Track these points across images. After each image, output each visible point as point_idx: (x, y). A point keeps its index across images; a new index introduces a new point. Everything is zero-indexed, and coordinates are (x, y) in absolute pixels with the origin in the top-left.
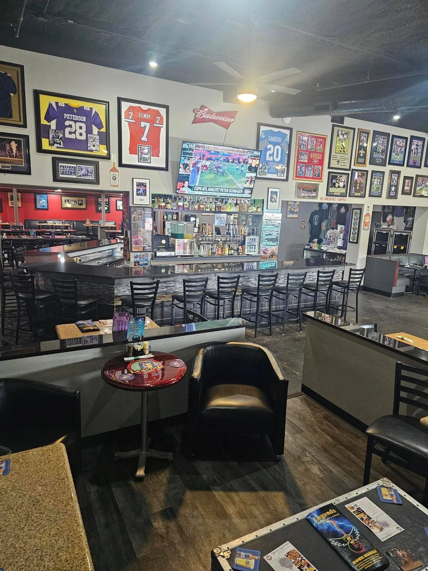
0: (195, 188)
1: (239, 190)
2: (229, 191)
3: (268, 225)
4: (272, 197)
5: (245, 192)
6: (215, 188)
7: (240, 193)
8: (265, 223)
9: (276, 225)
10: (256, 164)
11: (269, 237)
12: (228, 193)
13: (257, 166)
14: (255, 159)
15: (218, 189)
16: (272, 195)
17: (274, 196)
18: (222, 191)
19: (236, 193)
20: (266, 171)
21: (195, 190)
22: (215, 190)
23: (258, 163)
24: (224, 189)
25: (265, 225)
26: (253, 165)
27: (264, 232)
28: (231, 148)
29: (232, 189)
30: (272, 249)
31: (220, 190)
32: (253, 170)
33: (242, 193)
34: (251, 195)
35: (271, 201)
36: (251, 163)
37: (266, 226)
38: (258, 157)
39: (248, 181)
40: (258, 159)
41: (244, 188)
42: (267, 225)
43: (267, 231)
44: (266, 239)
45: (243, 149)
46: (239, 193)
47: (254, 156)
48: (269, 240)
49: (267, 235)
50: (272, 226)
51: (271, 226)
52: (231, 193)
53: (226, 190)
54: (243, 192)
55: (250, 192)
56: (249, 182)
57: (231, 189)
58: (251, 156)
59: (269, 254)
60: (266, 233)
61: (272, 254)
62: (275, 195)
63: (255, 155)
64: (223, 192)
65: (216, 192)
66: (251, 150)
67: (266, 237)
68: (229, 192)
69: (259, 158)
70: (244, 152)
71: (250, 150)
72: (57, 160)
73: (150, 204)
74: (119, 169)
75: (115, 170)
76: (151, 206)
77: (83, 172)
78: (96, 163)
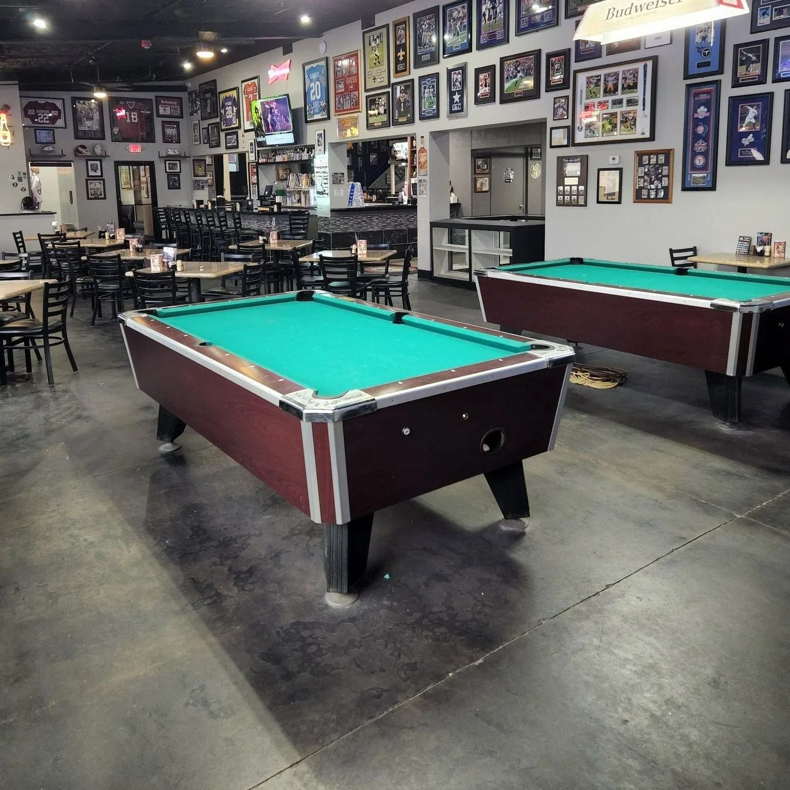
4: (318, 141)
35: (318, 145)
72: (227, 135)
73: (256, 159)
74: (245, 134)
75: (243, 136)
76: (257, 161)
77: (233, 140)
78: (237, 133)
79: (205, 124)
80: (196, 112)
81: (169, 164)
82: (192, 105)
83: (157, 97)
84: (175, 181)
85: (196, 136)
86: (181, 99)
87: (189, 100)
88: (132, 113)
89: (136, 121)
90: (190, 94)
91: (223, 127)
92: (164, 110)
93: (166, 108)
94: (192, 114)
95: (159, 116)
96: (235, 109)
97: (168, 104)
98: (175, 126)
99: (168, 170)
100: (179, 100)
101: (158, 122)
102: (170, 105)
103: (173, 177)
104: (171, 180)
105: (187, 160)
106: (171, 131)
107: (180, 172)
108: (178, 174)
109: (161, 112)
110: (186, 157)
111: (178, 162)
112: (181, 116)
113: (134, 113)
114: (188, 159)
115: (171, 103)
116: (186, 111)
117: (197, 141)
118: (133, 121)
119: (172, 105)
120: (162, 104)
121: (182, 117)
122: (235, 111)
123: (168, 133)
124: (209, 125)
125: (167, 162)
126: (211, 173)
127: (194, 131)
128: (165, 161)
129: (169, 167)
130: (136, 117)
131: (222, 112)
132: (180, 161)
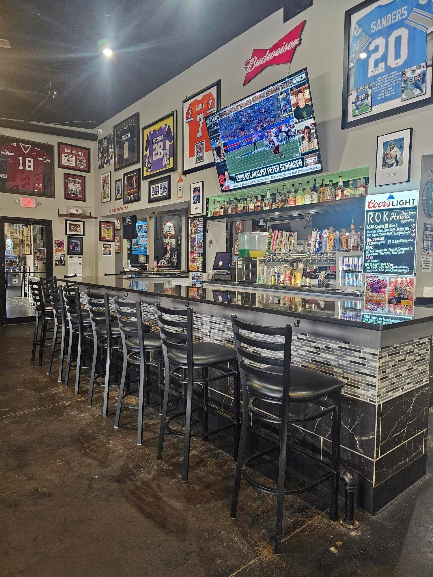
0: (237, 178)
1: (294, 161)
2: (280, 168)
3: (379, 224)
4: (386, 156)
5: (307, 162)
6: (259, 169)
7: (298, 166)
8: (370, 219)
9: (403, 222)
10: (306, 100)
11: (384, 252)
12: (281, 172)
13: (309, 103)
14: (300, 91)
15: (263, 169)
16: (389, 151)
17: (396, 151)
18: (271, 172)
19: (293, 169)
20: (369, 101)
21: (238, 181)
22: (260, 174)
23: (307, 96)
24: (273, 167)
25: (370, 224)
26: (302, 105)
27: (368, 240)
28: (257, 94)
29: (284, 164)
30: (396, 281)
31: (267, 170)
32: (305, 114)
33: (303, 166)
34: (320, 165)
35: (385, 164)
36: (295, 102)
37: (373, 227)
38: (304, 84)
39: (303, 138)
40: (305, 89)
41: (302, 155)
42: (375, 223)
43: (377, 237)
44: (375, 257)
45: (273, 85)
46: (297, 168)
47: (297, 87)
48: (382, 259)
49: (376, 247)
50: (391, 226)
51: (386, 225)
52: (283, 171)
53: (275, 169)
54: (303, 163)
55: (315, 158)
56: (306, 139)
57: (282, 163)
58: (291, 89)
59: (387, 294)
60: (375, 243)
61: (396, 294)
62: (396, 149)
63: (297, 84)
64: (273, 174)
65: (263, 176)
66: (287, 80)
67: (376, 252)
68: (282, 170)
69: (307, 85)
70: (277, 89)
71: (285, 79)
72: (151, 183)
73: (203, 212)
74: (183, 177)
75: (180, 180)
76: (205, 214)
77: (162, 190)
78: (169, 177)
79: (119, 175)
80: (108, 162)
81: (71, 225)
82: (102, 156)
83: (59, 143)
84: (76, 245)
85: (105, 191)
86: (89, 150)
87: (99, 149)
88: (27, 159)
89: (32, 169)
90: (101, 142)
91: (146, 174)
92: (68, 160)
93: (70, 159)
94: (101, 167)
95: (60, 166)
96: (168, 143)
97: (73, 154)
98: (80, 181)
99: (68, 232)
100: (87, 151)
101: (59, 174)
102: (76, 156)
103: (75, 241)
104: (72, 244)
105: (92, 222)
106: (74, 187)
107: (83, 235)
108: (80, 238)
109: (64, 162)
110: (90, 217)
111: (81, 224)
112: (87, 170)
113: (30, 159)
114: (93, 220)
115: (77, 153)
116: (95, 162)
117: (105, 198)
118: (27, 168)
119: (78, 155)
120: (66, 153)
121: (89, 171)
122: (168, 147)
123: (71, 188)
124: (124, 175)
125: (68, 223)
126: (118, 238)
127: (104, 187)
128: (66, 220)
129: (70, 228)
130: (32, 164)
131: (145, 153)
132: (83, 222)
